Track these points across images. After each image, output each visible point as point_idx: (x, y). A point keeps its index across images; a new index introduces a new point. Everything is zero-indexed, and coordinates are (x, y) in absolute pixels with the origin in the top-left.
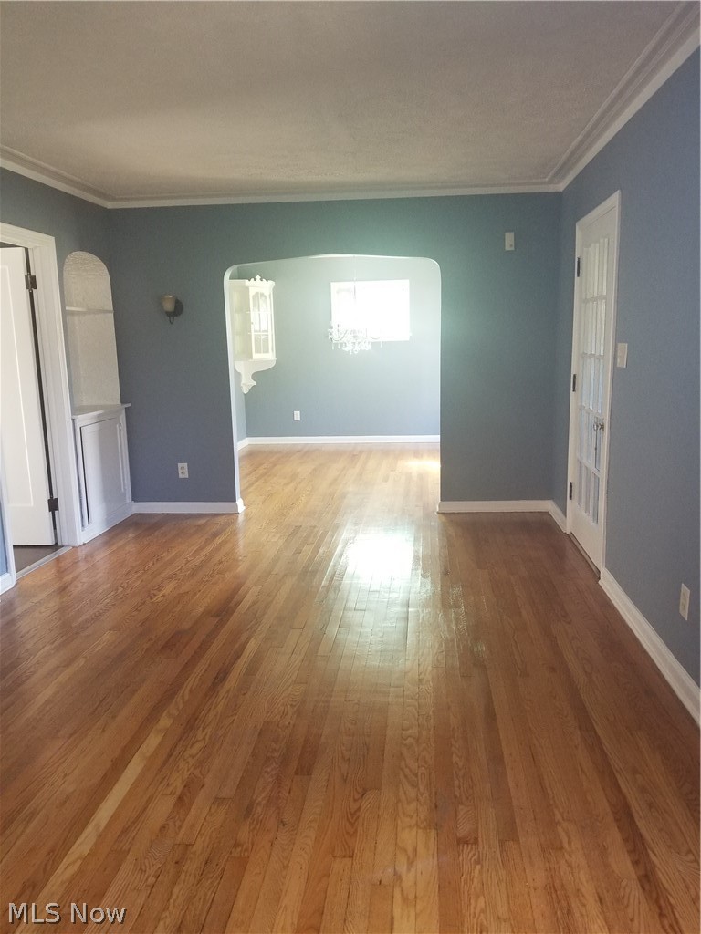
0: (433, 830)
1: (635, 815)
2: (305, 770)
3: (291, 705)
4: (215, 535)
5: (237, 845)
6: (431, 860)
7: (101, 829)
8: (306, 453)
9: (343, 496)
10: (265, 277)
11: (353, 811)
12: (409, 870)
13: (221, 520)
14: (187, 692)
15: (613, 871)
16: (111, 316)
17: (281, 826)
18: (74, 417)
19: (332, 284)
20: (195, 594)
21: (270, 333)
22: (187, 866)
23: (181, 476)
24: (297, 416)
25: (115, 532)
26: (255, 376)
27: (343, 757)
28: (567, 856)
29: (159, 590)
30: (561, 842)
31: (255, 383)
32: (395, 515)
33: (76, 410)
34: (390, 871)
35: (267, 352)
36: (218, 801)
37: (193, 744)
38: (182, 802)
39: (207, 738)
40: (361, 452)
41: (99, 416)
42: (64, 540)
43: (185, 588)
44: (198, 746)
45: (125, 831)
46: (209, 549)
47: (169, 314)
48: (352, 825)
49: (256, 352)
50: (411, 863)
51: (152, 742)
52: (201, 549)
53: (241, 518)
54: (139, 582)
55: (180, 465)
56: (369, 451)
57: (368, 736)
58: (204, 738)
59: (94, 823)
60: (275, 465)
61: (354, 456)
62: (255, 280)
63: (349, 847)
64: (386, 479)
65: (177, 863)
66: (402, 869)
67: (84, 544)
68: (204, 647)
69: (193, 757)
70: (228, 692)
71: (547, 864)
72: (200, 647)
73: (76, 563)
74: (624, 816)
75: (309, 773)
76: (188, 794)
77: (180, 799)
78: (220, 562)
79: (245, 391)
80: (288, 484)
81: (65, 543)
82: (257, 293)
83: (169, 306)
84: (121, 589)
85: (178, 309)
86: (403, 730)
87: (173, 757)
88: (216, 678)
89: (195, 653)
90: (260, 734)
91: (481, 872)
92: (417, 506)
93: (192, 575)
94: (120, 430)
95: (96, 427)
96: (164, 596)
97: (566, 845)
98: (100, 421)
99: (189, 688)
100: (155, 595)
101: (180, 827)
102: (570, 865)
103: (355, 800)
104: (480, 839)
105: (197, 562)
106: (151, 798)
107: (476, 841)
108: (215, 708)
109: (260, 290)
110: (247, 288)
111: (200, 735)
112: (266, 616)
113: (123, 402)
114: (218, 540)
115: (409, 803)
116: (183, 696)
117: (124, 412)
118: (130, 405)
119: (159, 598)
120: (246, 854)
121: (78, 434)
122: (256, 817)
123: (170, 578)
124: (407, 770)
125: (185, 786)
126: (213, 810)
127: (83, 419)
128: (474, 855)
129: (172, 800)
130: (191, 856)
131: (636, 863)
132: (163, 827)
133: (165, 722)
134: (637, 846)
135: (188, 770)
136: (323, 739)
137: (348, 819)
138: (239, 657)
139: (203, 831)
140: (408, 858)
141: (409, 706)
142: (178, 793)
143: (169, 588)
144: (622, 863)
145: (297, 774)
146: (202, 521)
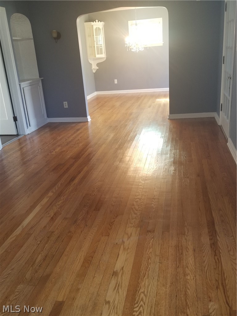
0: (139, 228)
1: (216, 224)
2: (97, 209)
3: (96, 189)
4: (78, 130)
5: (69, 232)
6: (136, 237)
7: (24, 227)
8: (119, 97)
9: (131, 114)
10: (100, 20)
11: (112, 222)
12: (128, 240)
13: (81, 124)
14: (60, 184)
15: (202, 242)
16: (33, 41)
17: (86, 226)
18: (20, 83)
19: (129, 21)
20: (68, 151)
21: (103, 45)
22: (51, 238)
23: (65, 107)
24: (116, 81)
25: (41, 129)
26: (98, 65)
27: (112, 205)
28: (186, 236)
29: (54, 150)
30: (185, 232)
31: (98, 68)
32: (150, 121)
33: (20, 81)
34: (121, 240)
35: (102, 53)
36: (65, 219)
37: (59, 201)
38: (53, 219)
39: (64, 199)
40: (142, 96)
41: (30, 83)
42: (21, 132)
43: (64, 149)
44: (61, 202)
45: (32, 228)
46: (75, 135)
47: (55, 38)
48: (111, 226)
49: (97, 54)
50: (129, 238)
51: (45, 200)
52: (72, 135)
53: (89, 123)
54: (47, 147)
55: (64, 103)
56: (145, 96)
57: (122, 198)
58: (63, 199)
59: (21, 226)
60: (106, 103)
61: (139, 97)
62: (96, 22)
63: (108, 233)
64: (150, 107)
65: (48, 237)
66: (125, 240)
67: (29, 134)
68: (68, 169)
69: (59, 205)
70: (74, 184)
71: (178, 239)
72: (66, 169)
73: (25, 140)
74: (211, 225)
75: (99, 210)
76: (55, 217)
77: (52, 218)
78: (78, 140)
79: (94, 71)
80: (109, 110)
81: (21, 134)
82: (97, 28)
83: (55, 35)
84: (40, 150)
85: (59, 36)
86: (135, 196)
87: (52, 205)
88: (71, 180)
89: (65, 171)
90: (83, 198)
91: (153, 241)
92: (160, 117)
93: (67, 145)
94: (40, 88)
95: (29, 87)
96: (56, 152)
97: (186, 233)
98: (31, 85)
99: (60, 183)
100: (52, 152)
101: (51, 227)
102: (186, 239)
103: (113, 218)
104: (155, 231)
105: (70, 139)
106: (42, 218)
107: (154, 231)
108: (69, 189)
109: (98, 26)
110: (93, 26)
111: (62, 198)
112: (93, 159)
113: (40, 77)
114: (79, 132)
115: (132, 219)
116: (58, 186)
117: (41, 81)
118: (43, 78)
119: (54, 153)
120: (72, 235)
121: (22, 90)
122: (77, 223)
123: (59, 146)
124: (134, 209)
125: (54, 214)
126: (63, 221)
127: (23, 84)
128: (152, 236)
129: (49, 218)
130: (53, 235)
131: (211, 239)
132: (45, 227)
133: (50, 194)
134: (213, 234)
135: (56, 209)
136: (106, 200)
137: (110, 224)
138: (80, 173)
139: (58, 228)
140: (128, 236)
141: (139, 188)
142: (52, 216)
143: (58, 150)
144: (206, 240)
145: (94, 210)
146: (73, 125)
